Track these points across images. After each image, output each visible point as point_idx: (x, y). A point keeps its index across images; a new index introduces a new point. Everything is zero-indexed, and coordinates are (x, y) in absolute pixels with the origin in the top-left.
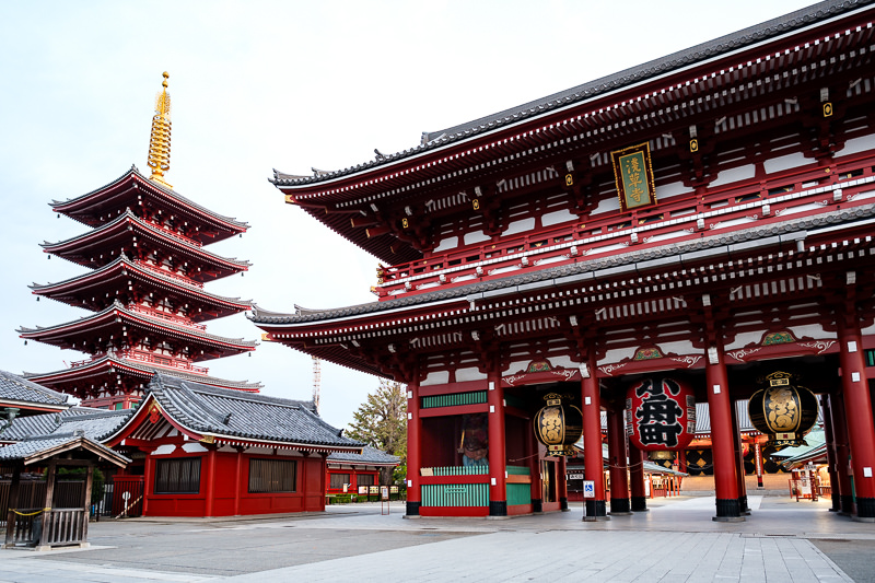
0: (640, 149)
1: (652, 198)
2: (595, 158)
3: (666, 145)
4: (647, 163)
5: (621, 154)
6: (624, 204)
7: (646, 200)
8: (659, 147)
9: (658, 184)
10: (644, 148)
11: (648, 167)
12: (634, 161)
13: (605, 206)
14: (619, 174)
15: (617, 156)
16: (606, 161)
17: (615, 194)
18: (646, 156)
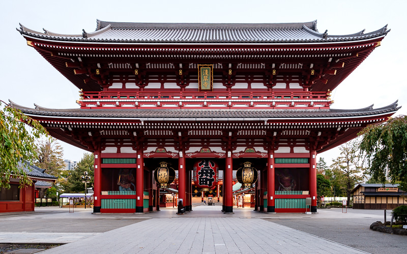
0: (210, 66)
1: (211, 87)
2: (191, 65)
3: (219, 67)
4: (211, 73)
5: (201, 66)
6: (200, 87)
7: (209, 88)
8: (216, 67)
9: (214, 82)
10: (211, 67)
11: (211, 75)
12: (206, 71)
13: (192, 86)
14: (200, 75)
15: (200, 67)
16: (195, 67)
17: (197, 82)
18: (211, 70)
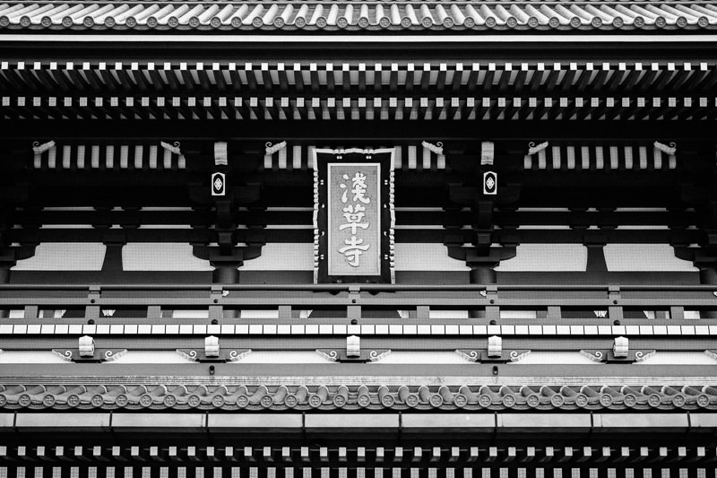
0: (375, 158)
1: (385, 265)
2: (277, 154)
3: (427, 164)
4: (385, 190)
5: (333, 159)
6: (323, 264)
7: (374, 269)
8: (412, 164)
9: (402, 237)
10: (384, 160)
11: (385, 199)
12: (359, 180)
13: (276, 257)
14: (324, 199)
15: (324, 160)
16: (297, 164)
17: (307, 237)
18: (385, 175)
